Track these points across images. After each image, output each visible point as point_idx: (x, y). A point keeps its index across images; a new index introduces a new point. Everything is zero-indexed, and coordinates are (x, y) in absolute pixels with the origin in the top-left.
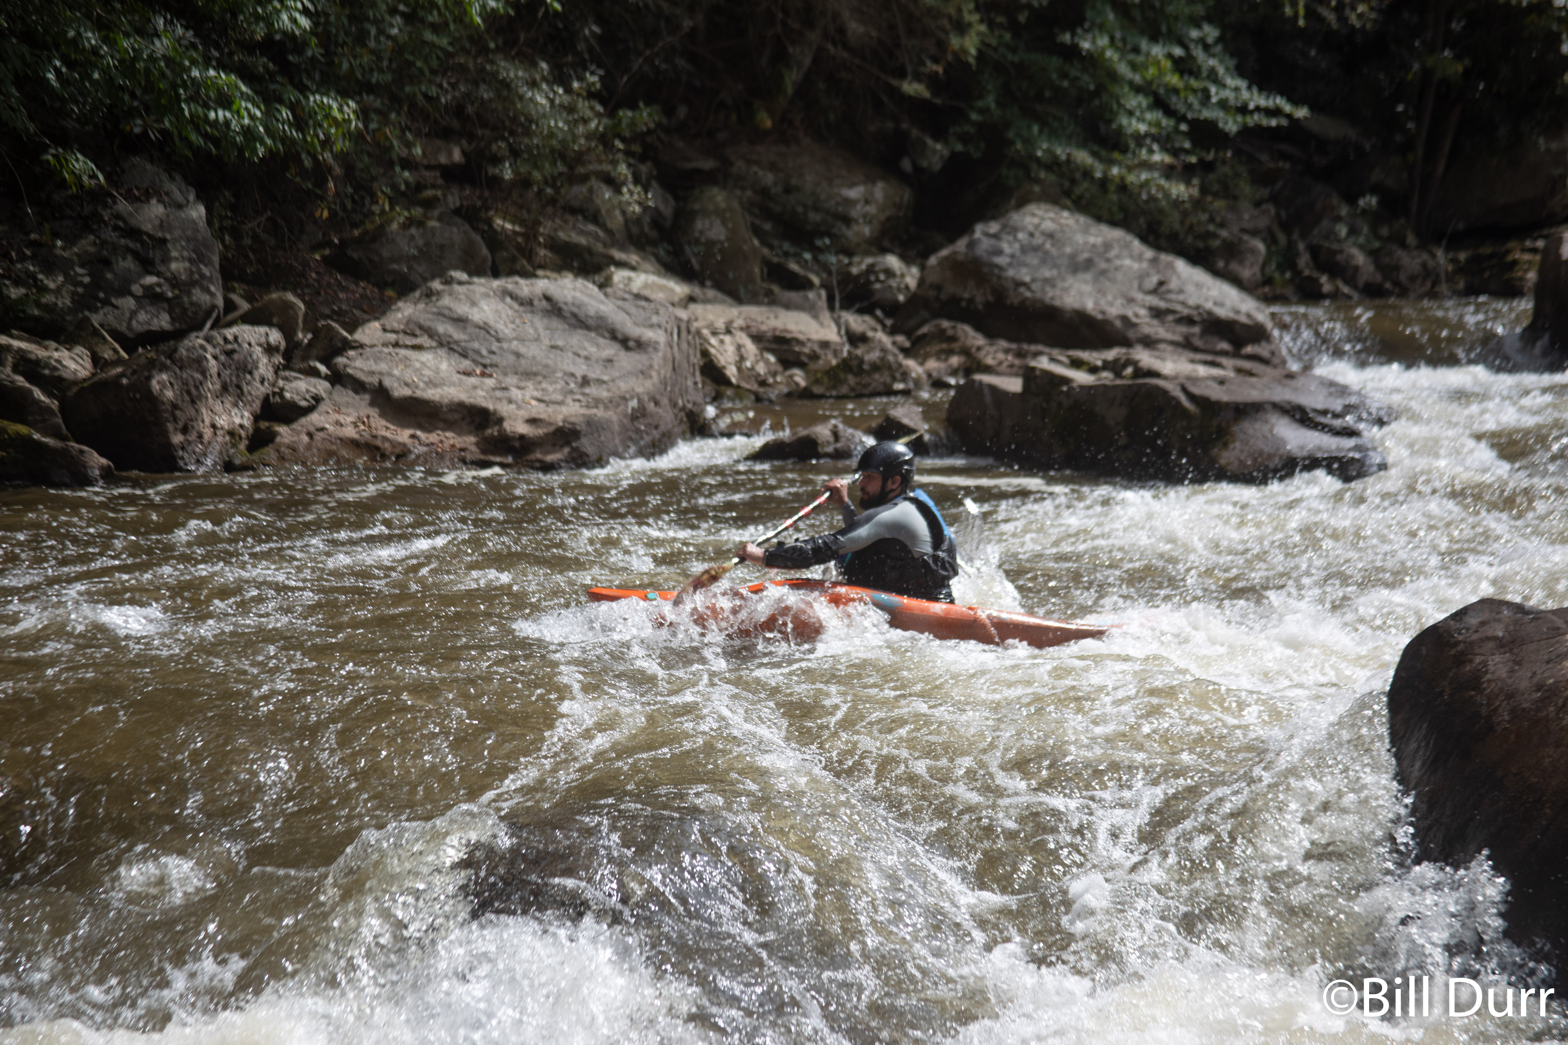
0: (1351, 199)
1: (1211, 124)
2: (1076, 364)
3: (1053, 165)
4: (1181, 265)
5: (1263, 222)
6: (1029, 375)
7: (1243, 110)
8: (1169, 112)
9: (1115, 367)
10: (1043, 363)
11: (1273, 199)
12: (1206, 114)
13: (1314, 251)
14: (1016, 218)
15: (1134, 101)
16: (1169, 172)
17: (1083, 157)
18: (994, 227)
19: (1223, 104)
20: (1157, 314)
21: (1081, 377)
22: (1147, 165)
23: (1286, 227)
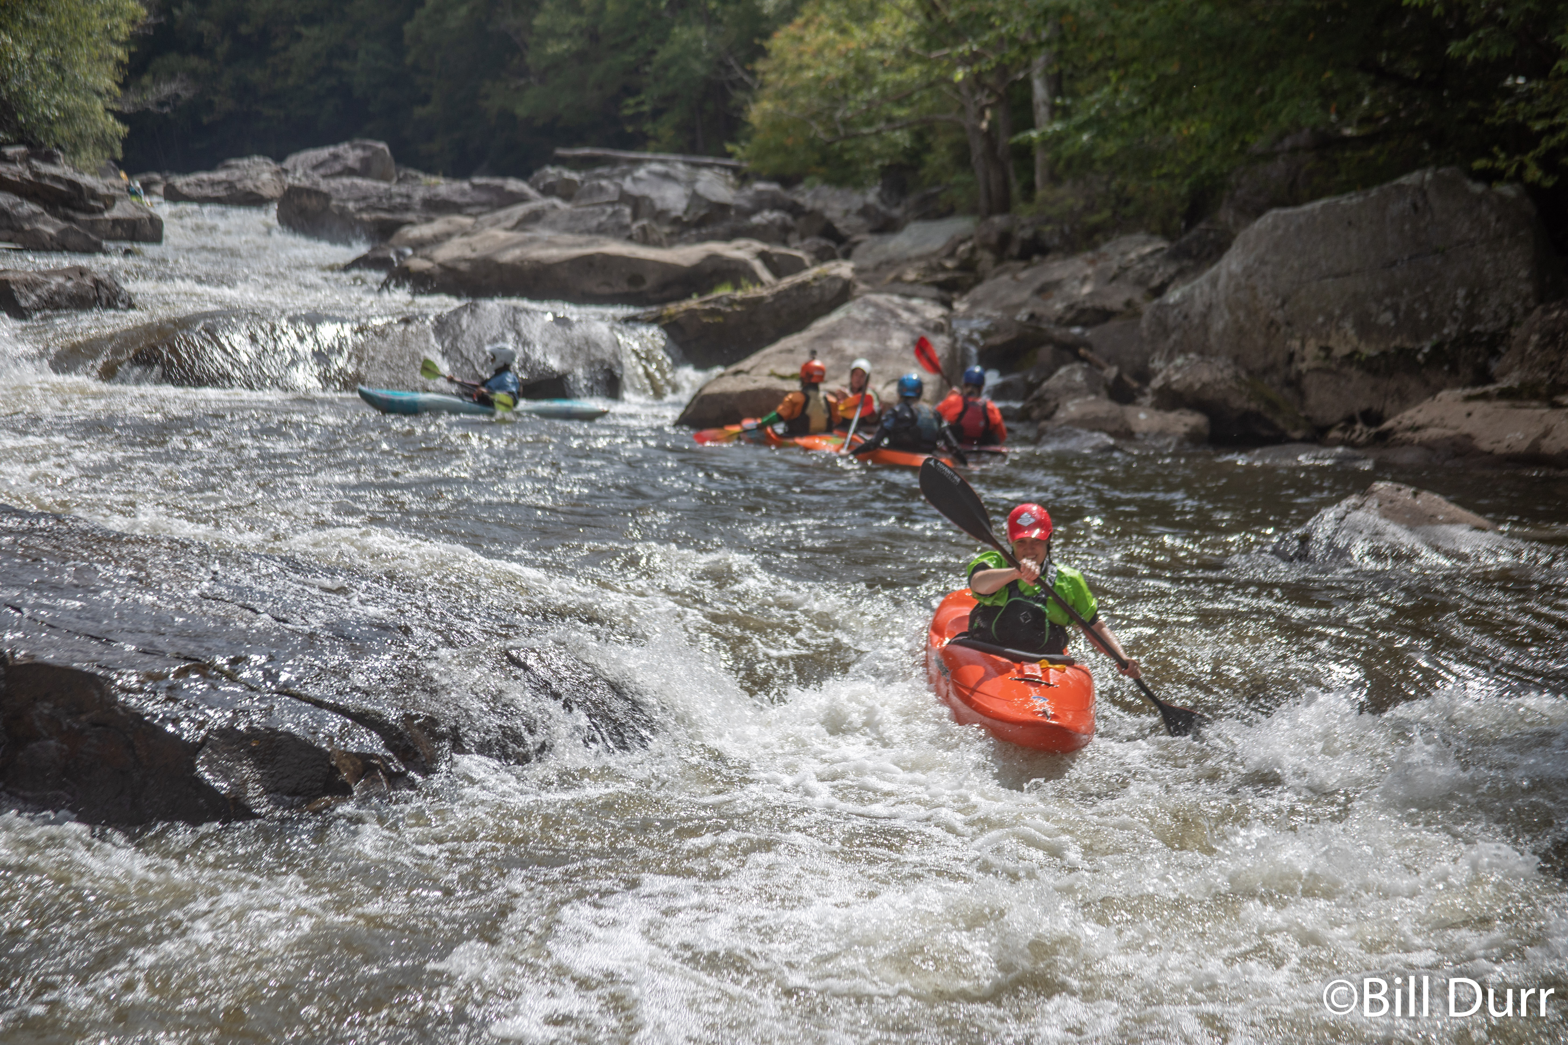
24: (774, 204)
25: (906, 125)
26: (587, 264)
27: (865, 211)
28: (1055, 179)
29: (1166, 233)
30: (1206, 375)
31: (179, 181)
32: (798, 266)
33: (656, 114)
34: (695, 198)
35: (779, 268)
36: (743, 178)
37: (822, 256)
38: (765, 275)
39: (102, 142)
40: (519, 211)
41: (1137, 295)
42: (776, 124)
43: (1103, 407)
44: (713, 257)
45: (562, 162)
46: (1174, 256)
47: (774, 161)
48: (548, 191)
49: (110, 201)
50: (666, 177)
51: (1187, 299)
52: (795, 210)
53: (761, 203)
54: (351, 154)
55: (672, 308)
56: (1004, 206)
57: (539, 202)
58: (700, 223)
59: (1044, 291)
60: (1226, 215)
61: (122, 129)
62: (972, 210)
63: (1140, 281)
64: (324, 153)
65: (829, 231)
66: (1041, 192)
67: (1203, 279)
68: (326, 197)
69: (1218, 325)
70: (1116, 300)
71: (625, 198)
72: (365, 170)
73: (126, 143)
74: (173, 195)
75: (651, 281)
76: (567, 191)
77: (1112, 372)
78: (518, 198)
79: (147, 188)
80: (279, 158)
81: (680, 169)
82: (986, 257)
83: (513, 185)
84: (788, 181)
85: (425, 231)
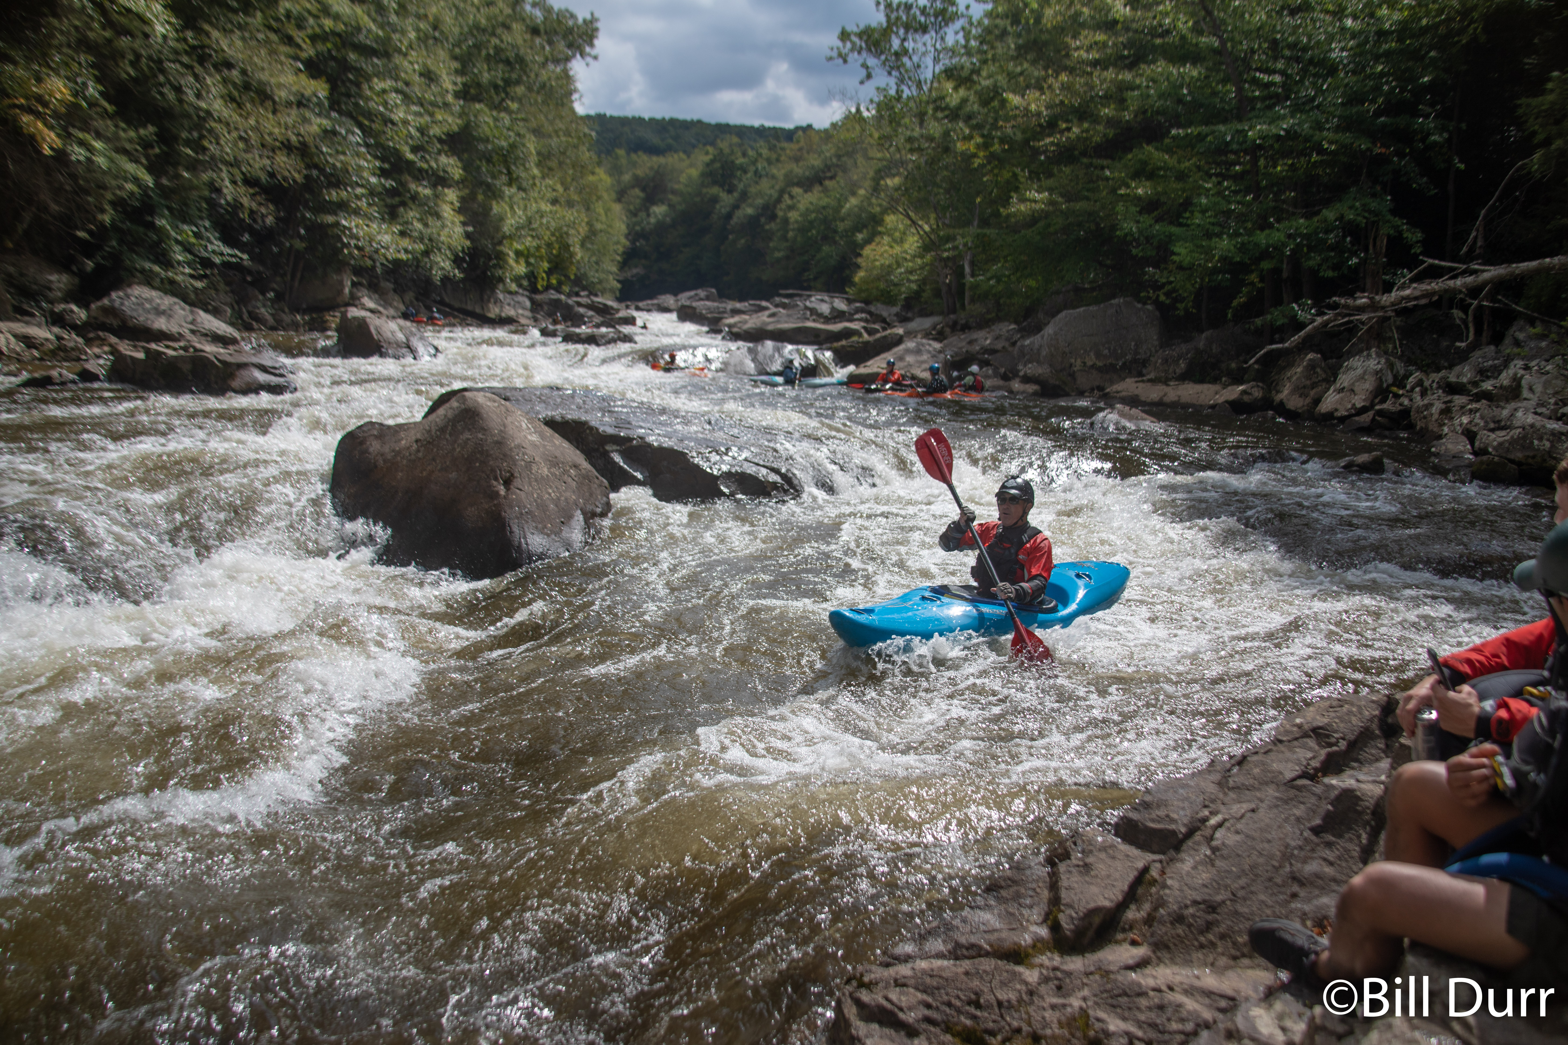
0: (263, 293)
1: (209, 259)
2: (168, 347)
3: (143, 271)
4: (201, 313)
5: (229, 300)
6: (147, 351)
7: (222, 254)
8: (190, 252)
9: (185, 349)
10: (153, 346)
11: (232, 292)
12: (206, 255)
13: (249, 313)
14: (129, 291)
15: (177, 248)
16: (192, 276)
17: (157, 269)
18: (121, 294)
19: (214, 252)
20: (193, 332)
21: (171, 352)
22: (183, 274)
23: (238, 303)
24: (862, 311)
25: (915, 281)
26: (799, 330)
27: (897, 315)
28: (972, 301)
29: (1016, 322)
30: (1040, 371)
31: (641, 304)
32: (877, 331)
33: (815, 279)
34: (833, 309)
35: (870, 332)
36: (849, 301)
37: (884, 329)
38: (865, 335)
39: (612, 290)
40: (767, 313)
41: (1007, 344)
42: (864, 280)
43: (1001, 383)
44: (846, 329)
45: (780, 295)
46: (1020, 330)
47: (863, 295)
48: (777, 306)
49: (618, 311)
50: (822, 301)
51: (1032, 343)
52: (870, 313)
53: (858, 310)
54: (702, 293)
55: (835, 345)
56: (954, 311)
57: (773, 310)
58: (835, 318)
59: (971, 342)
60: (1041, 315)
61: (619, 286)
62: (941, 313)
63: (1007, 339)
64: (692, 293)
65: (884, 321)
66: (968, 307)
67: (1038, 336)
68: (694, 309)
69: (1044, 353)
70: (999, 345)
71: (806, 308)
72: (708, 298)
73: (621, 291)
74: (638, 309)
75: (823, 337)
76: (784, 306)
77: (1002, 370)
78: (766, 308)
79: (627, 307)
80: (675, 295)
81: (826, 298)
82: (948, 330)
83: (764, 304)
84: (867, 302)
85: (731, 321)
